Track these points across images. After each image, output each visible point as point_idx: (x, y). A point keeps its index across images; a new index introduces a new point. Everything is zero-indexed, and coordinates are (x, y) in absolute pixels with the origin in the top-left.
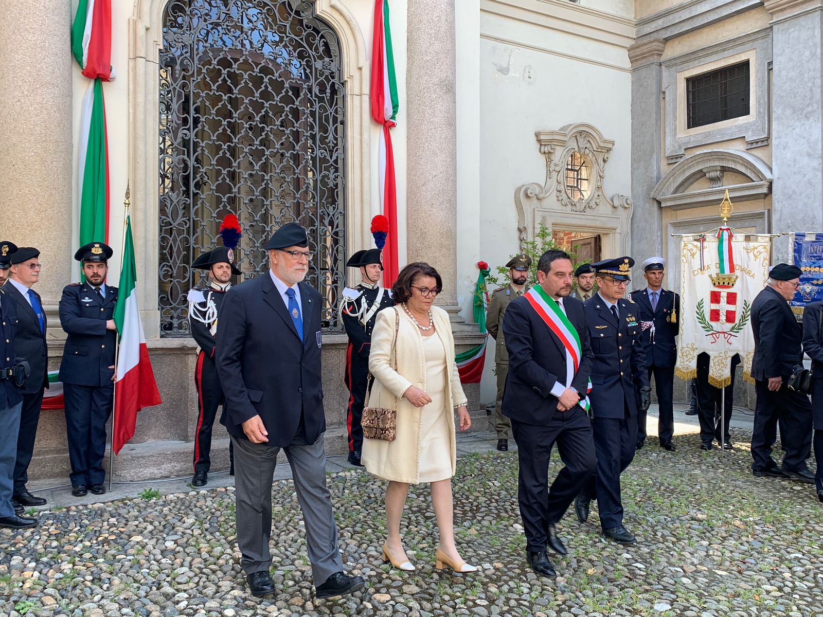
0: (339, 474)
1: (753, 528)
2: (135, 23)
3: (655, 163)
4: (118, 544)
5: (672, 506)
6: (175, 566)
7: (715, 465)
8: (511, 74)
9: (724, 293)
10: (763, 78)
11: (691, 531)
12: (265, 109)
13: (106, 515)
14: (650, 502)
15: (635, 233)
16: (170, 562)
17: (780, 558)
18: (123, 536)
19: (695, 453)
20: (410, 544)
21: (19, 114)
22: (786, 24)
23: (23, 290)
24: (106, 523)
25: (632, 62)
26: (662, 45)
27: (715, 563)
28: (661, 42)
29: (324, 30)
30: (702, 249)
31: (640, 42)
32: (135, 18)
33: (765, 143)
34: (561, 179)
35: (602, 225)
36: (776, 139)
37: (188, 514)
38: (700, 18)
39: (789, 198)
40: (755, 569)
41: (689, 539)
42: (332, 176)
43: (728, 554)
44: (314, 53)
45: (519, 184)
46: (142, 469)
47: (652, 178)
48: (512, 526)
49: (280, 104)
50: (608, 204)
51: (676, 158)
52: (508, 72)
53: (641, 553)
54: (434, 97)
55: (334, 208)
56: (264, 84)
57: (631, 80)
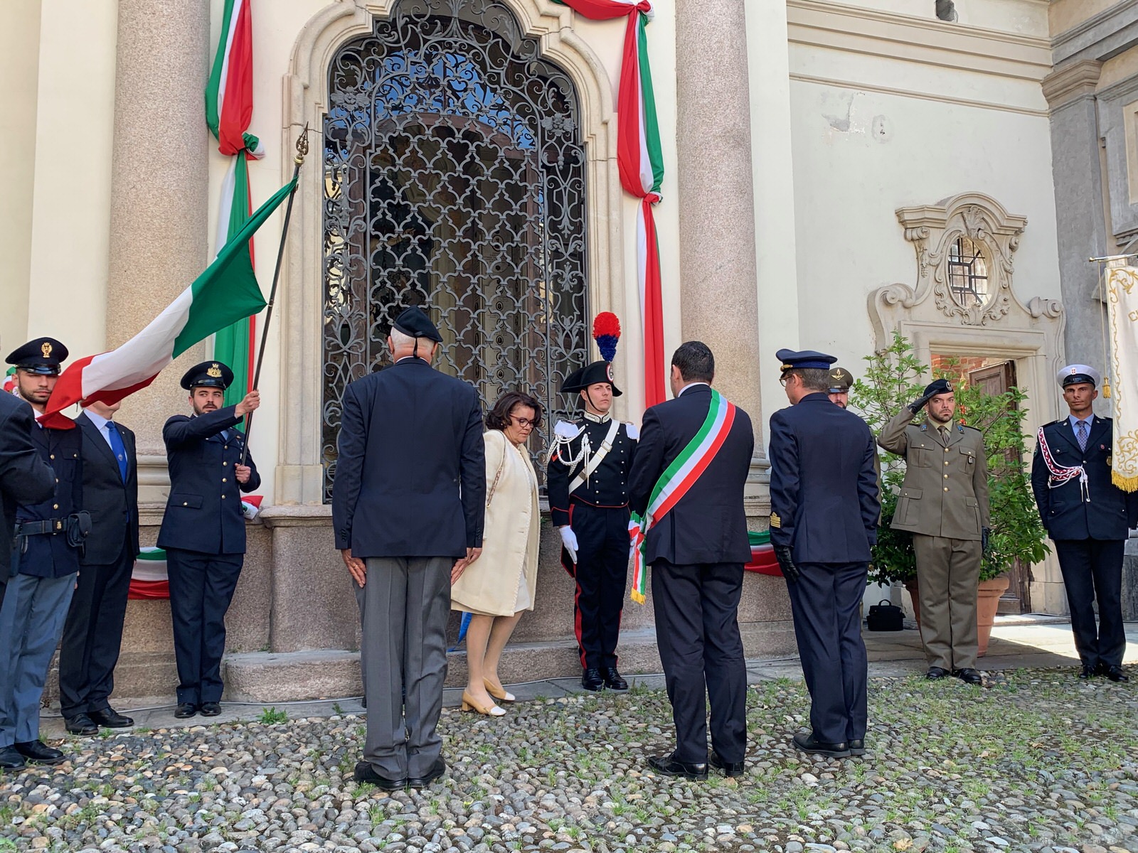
0: (559, 700)
2: (290, 80)
3: (1095, 246)
4: (188, 775)
5: (1094, 756)
6: (246, 808)
8: (853, 129)
11: (1119, 793)
12: (471, 188)
13: (200, 741)
14: (1057, 750)
16: (244, 802)
18: (203, 766)
20: (615, 794)
21: (134, 204)
23: (100, 422)
24: (191, 750)
25: (1049, 101)
26: (1095, 69)
28: (1094, 65)
29: (553, 76)
31: (1061, 69)
34: (942, 273)
35: (1012, 344)
37: (309, 743)
41: (1110, 806)
42: (567, 275)
44: (540, 108)
45: (875, 289)
46: (278, 685)
47: (1093, 270)
48: (800, 777)
49: (491, 180)
50: (1023, 312)
51: (1131, 235)
52: (848, 127)
53: (1010, 823)
54: (715, 154)
55: (572, 320)
56: (470, 154)
57: (1049, 128)
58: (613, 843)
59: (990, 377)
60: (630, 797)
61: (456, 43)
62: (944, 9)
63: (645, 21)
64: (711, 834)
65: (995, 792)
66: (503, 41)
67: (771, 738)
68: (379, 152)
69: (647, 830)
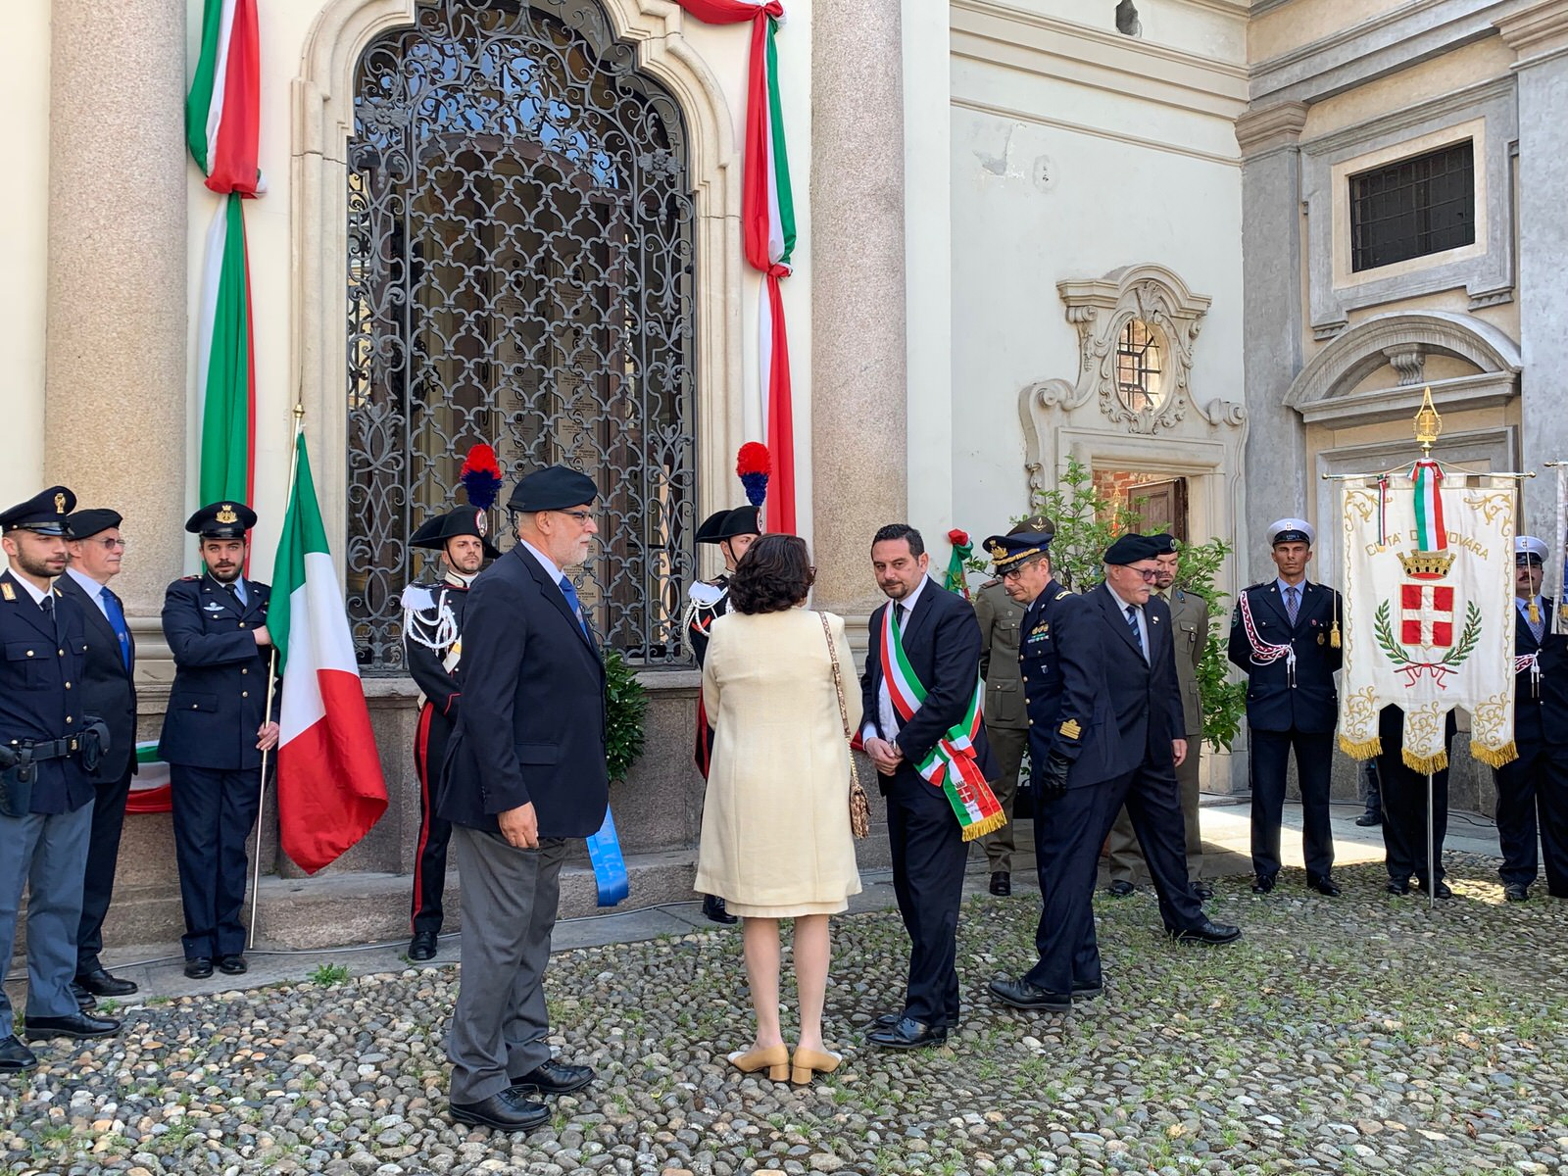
0: (687, 938)
1: (1495, 1049)
2: (303, 88)
3: (1289, 339)
4: (268, 1068)
5: (1333, 1004)
6: (376, 1113)
7: (1416, 923)
8: (1010, 173)
9: (1428, 589)
10: (1500, 173)
11: (1373, 1052)
12: (545, 247)
13: (248, 1015)
14: (1291, 996)
15: (1253, 474)
16: (367, 1104)
17: (1550, 1107)
18: (279, 1053)
19: (1376, 900)
21: (90, 261)
22: (1544, 69)
23: (93, 589)
24: (247, 1030)
25: (1242, 147)
26: (1297, 114)
27: (1421, 1116)
28: (1298, 107)
29: (654, 97)
30: (1382, 503)
31: (1258, 108)
32: (303, 79)
33: (1507, 298)
34: (1107, 369)
35: (1188, 460)
36: (1527, 290)
37: (400, 1014)
38: (1375, 59)
39: (1556, 403)
40: (1501, 1128)
41: (1369, 1068)
42: (670, 371)
43: (1446, 1099)
44: (636, 140)
45: (1028, 383)
46: (314, 927)
47: (1285, 368)
48: (1021, 1041)
49: (572, 238)
50: (1200, 418)
51: (1332, 329)
52: (1005, 169)
53: (1274, 1096)
54: (863, 219)
55: (674, 431)
56: (544, 200)
57: (1240, 181)
58: (857, 1143)
59: (1154, 496)
60: (846, 1079)
61: (525, 42)
62: (1126, 18)
63: (775, 28)
64: (960, 1125)
65: (1247, 1056)
66: (588, 44)
67: (969, 989)
68: (422, 193)
69: (886, 1123)
